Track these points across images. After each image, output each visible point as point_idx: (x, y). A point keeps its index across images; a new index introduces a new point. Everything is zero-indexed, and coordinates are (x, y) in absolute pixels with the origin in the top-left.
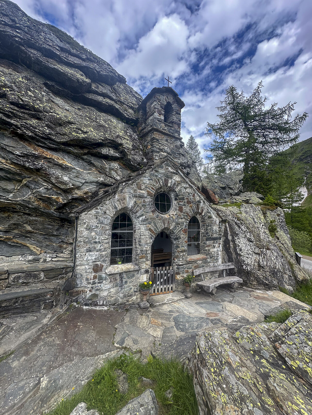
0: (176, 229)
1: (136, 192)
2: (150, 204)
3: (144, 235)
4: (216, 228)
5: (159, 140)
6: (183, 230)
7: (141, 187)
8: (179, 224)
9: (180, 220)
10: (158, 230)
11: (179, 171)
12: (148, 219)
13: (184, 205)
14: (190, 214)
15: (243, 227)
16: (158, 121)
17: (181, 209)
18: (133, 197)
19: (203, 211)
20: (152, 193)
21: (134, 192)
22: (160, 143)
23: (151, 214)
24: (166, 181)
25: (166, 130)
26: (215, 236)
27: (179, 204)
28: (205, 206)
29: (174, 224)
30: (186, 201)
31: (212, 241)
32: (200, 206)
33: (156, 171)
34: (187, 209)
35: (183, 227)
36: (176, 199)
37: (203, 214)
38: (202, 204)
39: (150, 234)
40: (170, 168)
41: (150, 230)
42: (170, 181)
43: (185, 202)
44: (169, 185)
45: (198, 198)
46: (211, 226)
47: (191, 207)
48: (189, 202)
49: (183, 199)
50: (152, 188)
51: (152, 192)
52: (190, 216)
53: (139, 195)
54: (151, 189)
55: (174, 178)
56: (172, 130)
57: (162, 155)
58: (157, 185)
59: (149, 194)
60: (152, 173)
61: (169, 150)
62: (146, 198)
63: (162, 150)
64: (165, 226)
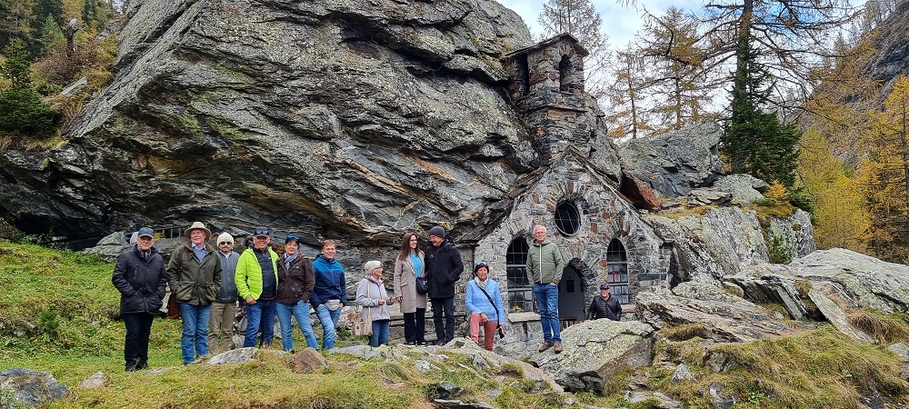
0: (589, 260)
1: (533, 208)
2: (552, 223)
4: (654, 258)
5: (556, 122)
6: (600, 263)
7: (538, 199)
8: (594, 253)
9: (595, 246)
11: (588, 166)
13: (599, 221)
14: (609, 235)
15: (703, 254)
16: (552, 91)
17: (594, 228)
18: (530, 214)
19: (629, 228)
20: (552, 207)
21: (530, 208)
22: (557, 127)
24: (571, 185)
25: (563, 103)
26: (653, 271)
27: (591, 220)
28: (632, 220)
29: (586, 252)
30: (601, 213)
31: (649, 282)
32: (625, 221)
33: (556, 172)
34: (604, 227)
35: (601, 257)
36: (585, 212)
37: (630, 234)
38: (626, 217)
40: (573, 164)
42: (575, 184)
43: (599, 216)
44: (575, 191)
45: (619, 208)
46: (645, 254)
47: (610, 223)
48: (606, 216)
49: (597, 211)
51: (552, 205)
52: (609, 238)
53: (536, 211)
54: (551, 200)
55: (582, 179)
56: (573, 100)
57: (561, 145)
58: (559, 194)
59: (549, 208)
60: (551, 175)
61: (570, 135)
62: (546, 214)
63: (560, 137)
64: (573, 256)
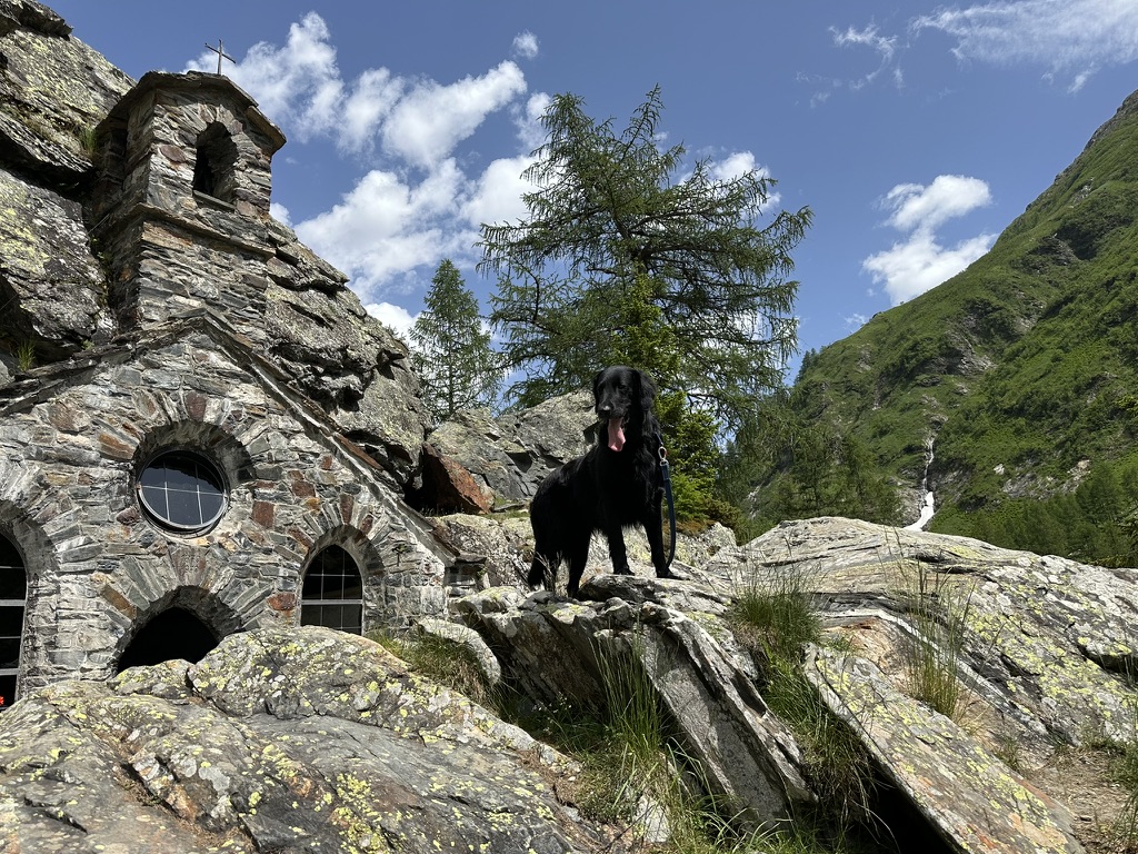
0: (237, 594)
1: (45, 441)
2: (115, 489)
3: (78, 617)
4: (431, 592)
5: (170, 252)
6: (271, 600)
7: (70, 421)
8: (256, 575)
9: (260, 558)
10: (150, 595)
11: (258, 369)
12: (99, 549)
13: (279, 498)
14: (308, 534)
16: (166, 183)
17: (263, 515)
18: (30, 458)
19: (369, 523)
20: (123, 447)
21: (36, 440)
22: (171, 264)
23: (118, 529)
24: (195, 405)
25: (200, 218)
27: (254, 496)
28: (378, 503)
29: (228, 572)
30: (289, 482)
32: (357, 506)
33: (150, 365)
34: (292, 512)
35: (278, 585)
36: (243, 476)
37: (371, 536)
38: (364, 497)
39: (109, 612)
40: (214, 356)
41: (107, 593)
42: (214, 404)
43: (282, 488)
44: (210, 418)
45: (345, 475)
46: (407, 584)
47: (313, 505)
48: (302, 489)
49: (276, 475)
50: (125, 427)
51: (123, 442)
52: (306, 543)
53: (58, 450)
54: (120, 430)
55: (236, 393)
56: (231, 220)
57: (178, 306)
58: (154, 418)
59: (110, 452)
60: (129, 368)
61: (212, 291)
62: (94, 464)
63: (178, 289)
64: (181, 579)
